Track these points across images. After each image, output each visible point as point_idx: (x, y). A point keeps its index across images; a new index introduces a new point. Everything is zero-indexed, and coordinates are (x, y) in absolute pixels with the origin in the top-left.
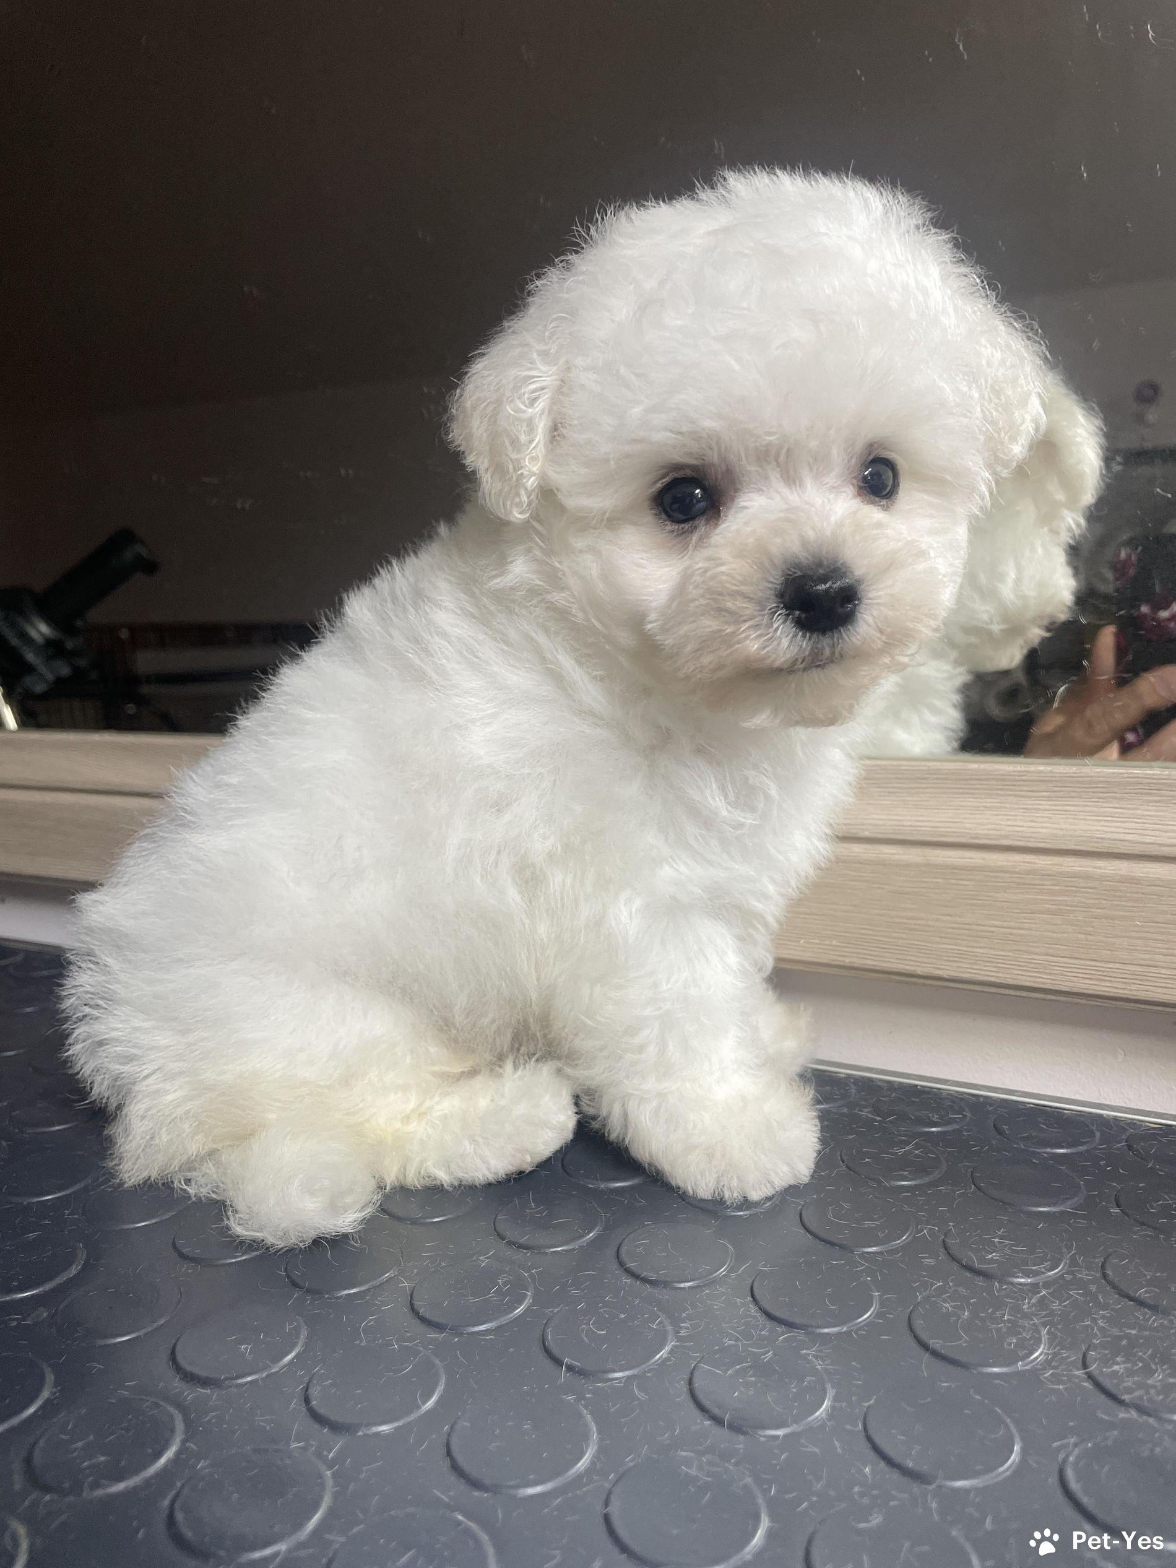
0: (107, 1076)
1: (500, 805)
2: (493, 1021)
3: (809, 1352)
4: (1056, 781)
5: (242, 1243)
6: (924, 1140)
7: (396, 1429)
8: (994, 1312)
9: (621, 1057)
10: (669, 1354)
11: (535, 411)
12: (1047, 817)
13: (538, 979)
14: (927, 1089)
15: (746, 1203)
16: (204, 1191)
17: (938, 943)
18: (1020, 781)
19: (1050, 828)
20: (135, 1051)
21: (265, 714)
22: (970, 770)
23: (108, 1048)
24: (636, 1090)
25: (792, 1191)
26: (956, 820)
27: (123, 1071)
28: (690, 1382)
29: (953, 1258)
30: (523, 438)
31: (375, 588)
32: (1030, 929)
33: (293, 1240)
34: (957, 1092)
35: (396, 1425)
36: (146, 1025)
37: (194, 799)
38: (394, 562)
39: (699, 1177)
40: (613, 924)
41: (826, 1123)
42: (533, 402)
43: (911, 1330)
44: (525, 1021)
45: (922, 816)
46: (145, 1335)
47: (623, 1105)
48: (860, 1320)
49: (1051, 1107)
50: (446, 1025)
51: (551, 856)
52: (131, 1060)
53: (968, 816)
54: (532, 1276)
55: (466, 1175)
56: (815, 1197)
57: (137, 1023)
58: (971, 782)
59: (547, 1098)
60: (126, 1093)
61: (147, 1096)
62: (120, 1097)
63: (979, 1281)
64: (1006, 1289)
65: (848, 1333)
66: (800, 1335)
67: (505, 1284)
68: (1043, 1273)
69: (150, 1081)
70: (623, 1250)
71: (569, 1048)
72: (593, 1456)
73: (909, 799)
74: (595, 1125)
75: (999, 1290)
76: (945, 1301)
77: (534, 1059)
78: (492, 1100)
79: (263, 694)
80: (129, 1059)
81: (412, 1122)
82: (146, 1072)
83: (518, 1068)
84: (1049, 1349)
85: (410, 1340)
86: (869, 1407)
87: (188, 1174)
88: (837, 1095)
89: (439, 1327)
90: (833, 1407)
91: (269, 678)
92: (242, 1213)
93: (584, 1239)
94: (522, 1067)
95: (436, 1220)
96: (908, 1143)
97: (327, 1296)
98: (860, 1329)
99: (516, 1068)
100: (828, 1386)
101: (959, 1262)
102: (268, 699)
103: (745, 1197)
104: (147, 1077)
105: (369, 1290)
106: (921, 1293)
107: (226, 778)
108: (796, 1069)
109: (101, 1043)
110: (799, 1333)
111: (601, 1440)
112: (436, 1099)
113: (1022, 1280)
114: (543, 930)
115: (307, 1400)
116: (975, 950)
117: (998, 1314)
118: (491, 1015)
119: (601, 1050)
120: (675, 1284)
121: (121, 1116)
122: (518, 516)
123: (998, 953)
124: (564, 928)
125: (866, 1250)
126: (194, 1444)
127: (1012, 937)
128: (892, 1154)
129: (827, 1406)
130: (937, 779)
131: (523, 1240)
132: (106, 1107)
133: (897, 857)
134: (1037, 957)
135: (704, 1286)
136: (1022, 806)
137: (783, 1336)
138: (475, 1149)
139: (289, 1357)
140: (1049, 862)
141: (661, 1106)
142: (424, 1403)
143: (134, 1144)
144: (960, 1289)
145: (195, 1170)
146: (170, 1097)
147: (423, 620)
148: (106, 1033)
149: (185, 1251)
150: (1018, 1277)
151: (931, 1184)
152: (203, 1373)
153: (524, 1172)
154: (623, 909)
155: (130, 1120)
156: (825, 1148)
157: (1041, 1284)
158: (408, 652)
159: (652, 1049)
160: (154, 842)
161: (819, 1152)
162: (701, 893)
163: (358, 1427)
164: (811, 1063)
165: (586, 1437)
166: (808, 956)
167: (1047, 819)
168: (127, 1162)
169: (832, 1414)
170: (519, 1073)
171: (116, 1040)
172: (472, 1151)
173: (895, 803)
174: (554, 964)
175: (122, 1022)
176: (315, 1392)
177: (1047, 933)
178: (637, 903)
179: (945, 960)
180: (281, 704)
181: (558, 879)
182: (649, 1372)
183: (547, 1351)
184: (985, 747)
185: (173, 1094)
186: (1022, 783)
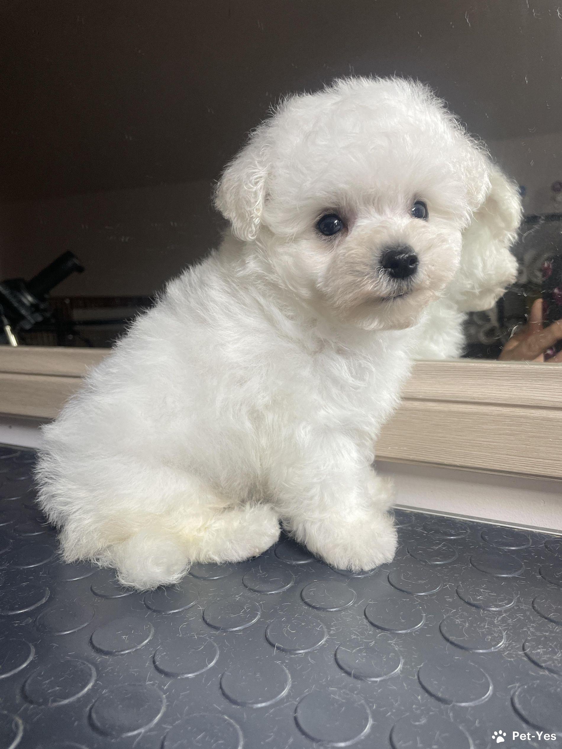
0: (56, 512)
1: (242, 382)
2: (239, 484)
3: (391, 642)
4: (512, 372)
5: (124, 588)
6: (447, 543)
7: (196, 676)
8: (480, 624)
9: (302, 502)
10: (325, 642)
11: (258, 188)
12: (507, 389)
13: (261, 465)
14: (449, 519)
15: (362, 572)
16: (105, 564)
17: (454, 449)
18: (494, 372)
19: (509, 394)
20: (69, 500)
21: (128, 339)
22: (471, 366)
23: (56, 499)
24: (310, 518)
25: (384, 566)
26: (463, 390)
27: (64, 509)
28: (335, 655)
29: (461, 598)
30: (252, 200)
31: (182, 280)
32: (499, 443)
33: (148, 587)
34: (464, 520)
35: (196, 674)
36: (74, 487)
37: (96, 380)
38: (190, 267)
39: (340, 560)
40: (298, 438)
41: (401, 534)
42: (256, 183)
43: (441, 631)
44: (255, 484)
45: (448, 388)
46: (78, 631)
47: (304, 525)
48: (416, 627)
49: (509, 528)
50: (217, 486)
51: (267, 407)
52: (67, 504)
53: (469, 388)
54: (260, 605)
55: (228, 559)
56: (395, 569)
57: (70, 486)
58: (471, 372)
59: (266, 522)
60: (65, 520)
61: (76, 521)
62: (63, 521)
63: (473, 609)
64: (486, 613)
65: (411, 633)
66: (387, 634)
67: (248, 608)
68: (504, 606)
69: (77, 514)
70: (304, 594)
71: (277, 498)
72: (289, 689)
73: (441, 380)
74: (290, 535)
75: (483, 614)
76: (457, 618)
77: (259, 502)
78: (240, 523)
79: (128, 330)
80: (66, 504)
81: (202, 532)
82: (74, 510)
83: (252, 507)
84: (506, 642)
85: (203, 634)
86: (420, 668)
87: (98, 556)
88: (406, 521)
89: (216, 628)
90: (403, 668)
91: (131, 323)
92: (124, 574)
93: (285, 588)
94: (254, 506)
95: (215, 578)
96: (440, 544)
97: (163, 613)
98: (417, 631)
99: (251, 507)
100: (401, 658)
101: (464, 601)
102: (131, 332)
103: (362, 569)
104: (75, 512)
105: (183, 611)
106: (445, 615)
107: (111, 370)
108: (386, 508)
109: (53, 496)
110: (388, 633)
111: (293, 682)
112: (213, 521)
113: (494, 609)
114: (264, 442)
115: (154, 662)
116: (472, 452)
117: (482, 625)
118: (238, 482)
119: (293, 499)
120: (328, 609)
121: (63, 531)
122: (250, 238)
123: (483, 454)
124: (274, 440)
125: (419, 594)
126: (101, 682)
127: (491, 447)
128: (432, 549)
129: (400, 667)
130: (455, 371)
131: (256, 588)
132: (55, 527)
133: (435, 408)
134: (502, 456)
135: (342, 610)
136: (495, 384)
137: (380, 634)
138: (232, 546)
139: (146, 641)
140: (508, 411)
141: (321, 526)
142: (209, 663)
143: (70, 543)
144: (464, 613)
145: (101, 554)
146: (86, 522)
147: (205, 294)
148: (55, 491)
149: (96, 592)
150: (492, 608)
151: (450, 564)
152: (105, 649)
153: (255, 557)
154: (302, 432)
155: (68, 533)
156: (400, 546)
157: (503, 611)
158: (197, 310)
159: (317, 498)
160: (77, 400)
161: (397, 548)
162: (340, 423)
163: (178, 675)
164: (393, 506)
165: (286, 681)
166: (393, 455)
167: (507, 390)
168: (67, 552)
169: (402, 671)
170: (253, 509)
171: (60, 494)
172: (231, 547)
173: (434, 382)
174: (270, 458)
175: (63, 486)
176: (158, 658)
177: (507, 445)
178: (309, 428)
179: (458, 457)
180: (137, 334)
181: (270, 418)
182: (315, 650)
183: (267, 640)
184: (478, 355)
185: (88, 520)
186: (495, 373)
